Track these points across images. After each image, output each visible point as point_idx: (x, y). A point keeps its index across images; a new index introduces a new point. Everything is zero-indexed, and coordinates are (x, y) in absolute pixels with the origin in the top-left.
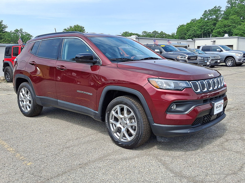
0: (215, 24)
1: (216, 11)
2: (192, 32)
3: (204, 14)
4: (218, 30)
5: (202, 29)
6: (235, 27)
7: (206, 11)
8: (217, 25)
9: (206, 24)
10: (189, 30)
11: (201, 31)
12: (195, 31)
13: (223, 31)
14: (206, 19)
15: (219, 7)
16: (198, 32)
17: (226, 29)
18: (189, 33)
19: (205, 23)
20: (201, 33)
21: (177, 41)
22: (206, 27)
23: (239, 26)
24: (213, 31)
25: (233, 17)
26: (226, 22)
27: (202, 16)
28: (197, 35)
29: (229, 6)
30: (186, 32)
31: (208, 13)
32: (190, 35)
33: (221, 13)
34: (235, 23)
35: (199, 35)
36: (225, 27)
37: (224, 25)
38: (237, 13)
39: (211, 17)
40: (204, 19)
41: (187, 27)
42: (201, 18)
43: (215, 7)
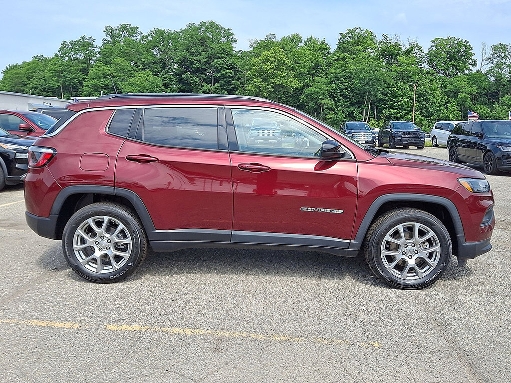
0: (85, 71)
1: (84, 45)
2: (39, 81)
3: (61, 49)
4: (94, 82)
5: (59, 77)
6: (123, 80)
7: (64, 43)
8: (90, 73)
9: (69, 68)
10: (33, 76)
11: (58, 81)
12: (45, 80)
13: (102, 86)
14: (67, 59)
15: (90, 38)
16: (53, 84)
17: (107, 81)
18: (33, 83)
19: (66, 66)
20: (58, 85)
21: (43, 101)
22: (68, 74)
23: (131, 79)
24: (84, 82)
25: (118, 60)
26: (106, 68)
27: (59, 51)
28: (50, 88)
29: (109, 39)
30: (26, 80)
31: (70, 46)
32: (36, 88)
33: (96, 51)
34: (122, 71)
35: (54, 89)
36: (105, 78)
37: (103, 74)
38: (124, 54)
39: (75, 56)
40: (63, 58)
41: (28, 70)
42: (56, 56)
43: (83, 38)
